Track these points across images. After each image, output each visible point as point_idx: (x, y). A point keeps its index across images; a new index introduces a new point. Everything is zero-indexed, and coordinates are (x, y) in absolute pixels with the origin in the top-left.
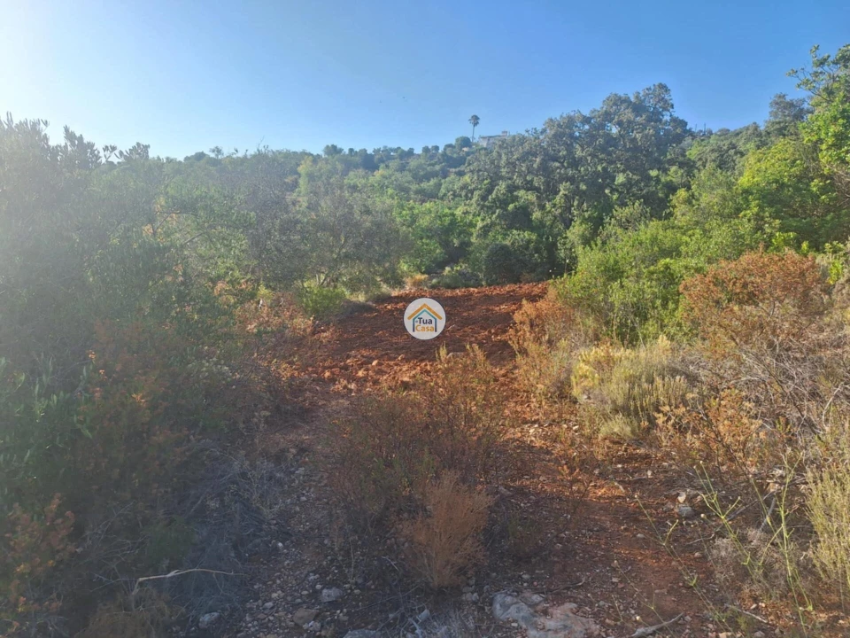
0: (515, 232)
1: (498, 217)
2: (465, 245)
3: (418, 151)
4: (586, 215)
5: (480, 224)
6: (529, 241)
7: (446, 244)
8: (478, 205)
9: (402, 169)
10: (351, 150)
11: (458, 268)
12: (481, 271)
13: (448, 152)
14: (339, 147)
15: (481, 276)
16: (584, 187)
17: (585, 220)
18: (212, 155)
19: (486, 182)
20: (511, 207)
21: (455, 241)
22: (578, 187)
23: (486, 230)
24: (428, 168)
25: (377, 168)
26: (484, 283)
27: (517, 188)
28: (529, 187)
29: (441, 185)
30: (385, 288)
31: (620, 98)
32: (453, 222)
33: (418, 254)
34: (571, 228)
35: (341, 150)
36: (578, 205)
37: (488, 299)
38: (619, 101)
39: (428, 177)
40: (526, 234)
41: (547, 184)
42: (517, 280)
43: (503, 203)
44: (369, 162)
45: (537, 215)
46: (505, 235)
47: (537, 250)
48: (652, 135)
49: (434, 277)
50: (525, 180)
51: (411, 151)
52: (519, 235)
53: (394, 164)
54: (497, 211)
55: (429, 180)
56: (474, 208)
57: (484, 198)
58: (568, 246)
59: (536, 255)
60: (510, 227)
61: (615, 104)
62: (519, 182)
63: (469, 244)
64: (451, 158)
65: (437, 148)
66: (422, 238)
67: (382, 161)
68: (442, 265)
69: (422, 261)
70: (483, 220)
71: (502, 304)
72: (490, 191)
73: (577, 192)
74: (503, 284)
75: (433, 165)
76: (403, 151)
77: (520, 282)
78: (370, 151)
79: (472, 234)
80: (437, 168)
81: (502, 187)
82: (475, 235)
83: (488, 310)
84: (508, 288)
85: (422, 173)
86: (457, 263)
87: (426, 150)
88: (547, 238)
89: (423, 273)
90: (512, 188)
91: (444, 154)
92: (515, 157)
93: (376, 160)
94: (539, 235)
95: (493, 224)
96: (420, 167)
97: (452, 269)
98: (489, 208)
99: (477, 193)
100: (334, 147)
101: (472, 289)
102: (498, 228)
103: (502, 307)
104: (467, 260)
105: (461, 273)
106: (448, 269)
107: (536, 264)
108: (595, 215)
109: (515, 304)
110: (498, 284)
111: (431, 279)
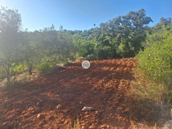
0: (105, 46)
1: (101, 42)
2: (93, 49)
3: (83, 31)
4: (124, 42)
5: (96, 44)
6: (109, 49)
7: (88, 49)
8: (96, 40)
9: (79, 34)
10: (69, 30)
11: (91, 55)
12: (96, 56)
13: (89, 31)
14: (66, 30)
15: (97, 57)
16: (124, 35)
17: (123, 43)
18: (40, 31)
19: (98, 34)
20: (104, 40)
21: (90, 49)
22: (122, 34)
23: (98, 46)
24: (85, 34)
25: (74, 34)
26: (97, 59)
27: (106, 35)
28: (109, 35)
29: (87, 38)
30: (70, 61)
31: (133, 12)
32: (90, 44)
33: (81, 52)
34: (120, 45)
35: (67, 30)
36: (122, 39)
37: (100, 65)
38: (133, 13)
39: (85, 36)
40: (108, 47)
41: (114, 34)
42: (106, 59)
43: (102, 40)
44: (72, 33)
45: (110, 42)
46: (103, 47)
47: (111, 51)
48: (142, 21)
49: (85, 57)
50: (108, 33)
51: (81, 31)
52: (106, 47)
53: (78, 33)
54: (101, 41)
55: (85, 37)
56: (95, 40)
57: (97, 38)
58: (119, 50)
59: (111, 52)
60: (104, 45)
61: (131, 14)
62: (106, 34)
63: (94, 49)
64: (90, 32)
65: (87, 30)
66: (82, 48)
67: (75, 33)
68: (87, 54)
69: (82, 54)
70: (97, 43)
71: (104, 67)
72: (99, 37)
73: (122, 36)
74: (102, 60)
75: (86, 34)
76: (80, 31)
77: (107, 59)
78: (73, 31)
79: (94, 47)
80: (87, 34)
81: (102, 35)
82: (95, 47)
83: (100, 69)
84: (104, 61)
85: (84, 35)
86: (91, 54)
87: (85, 31)
88: (114, 48)
89: (82, 57)
90: (104, 36)
91: (88, 32)
92: (106, 27)
93: (74, 33)
94: (111, 47)
95: (100, 44)
96: (83, 34)
97: (89, 55)
98: (99, 40)
99: (95, 37)
100: (65, 30)
101: (95, 61)
102: (101, 45)
103: (104, 68)
104: (93, 53)
105: (92, 57)
106: (88, 55)
107: (111, 55)
108: (126, 42)
109: (108, 67)
110: (101, 60)
111: (84, 58)
